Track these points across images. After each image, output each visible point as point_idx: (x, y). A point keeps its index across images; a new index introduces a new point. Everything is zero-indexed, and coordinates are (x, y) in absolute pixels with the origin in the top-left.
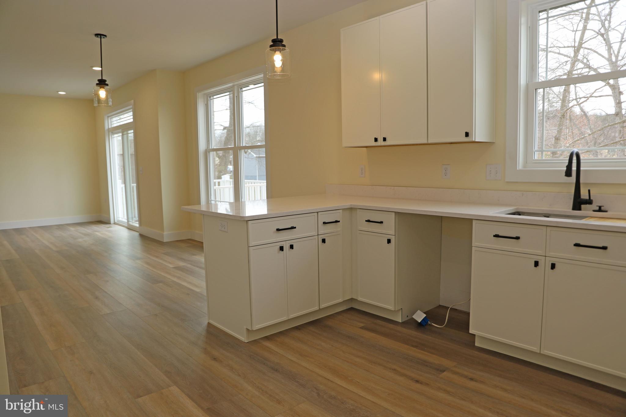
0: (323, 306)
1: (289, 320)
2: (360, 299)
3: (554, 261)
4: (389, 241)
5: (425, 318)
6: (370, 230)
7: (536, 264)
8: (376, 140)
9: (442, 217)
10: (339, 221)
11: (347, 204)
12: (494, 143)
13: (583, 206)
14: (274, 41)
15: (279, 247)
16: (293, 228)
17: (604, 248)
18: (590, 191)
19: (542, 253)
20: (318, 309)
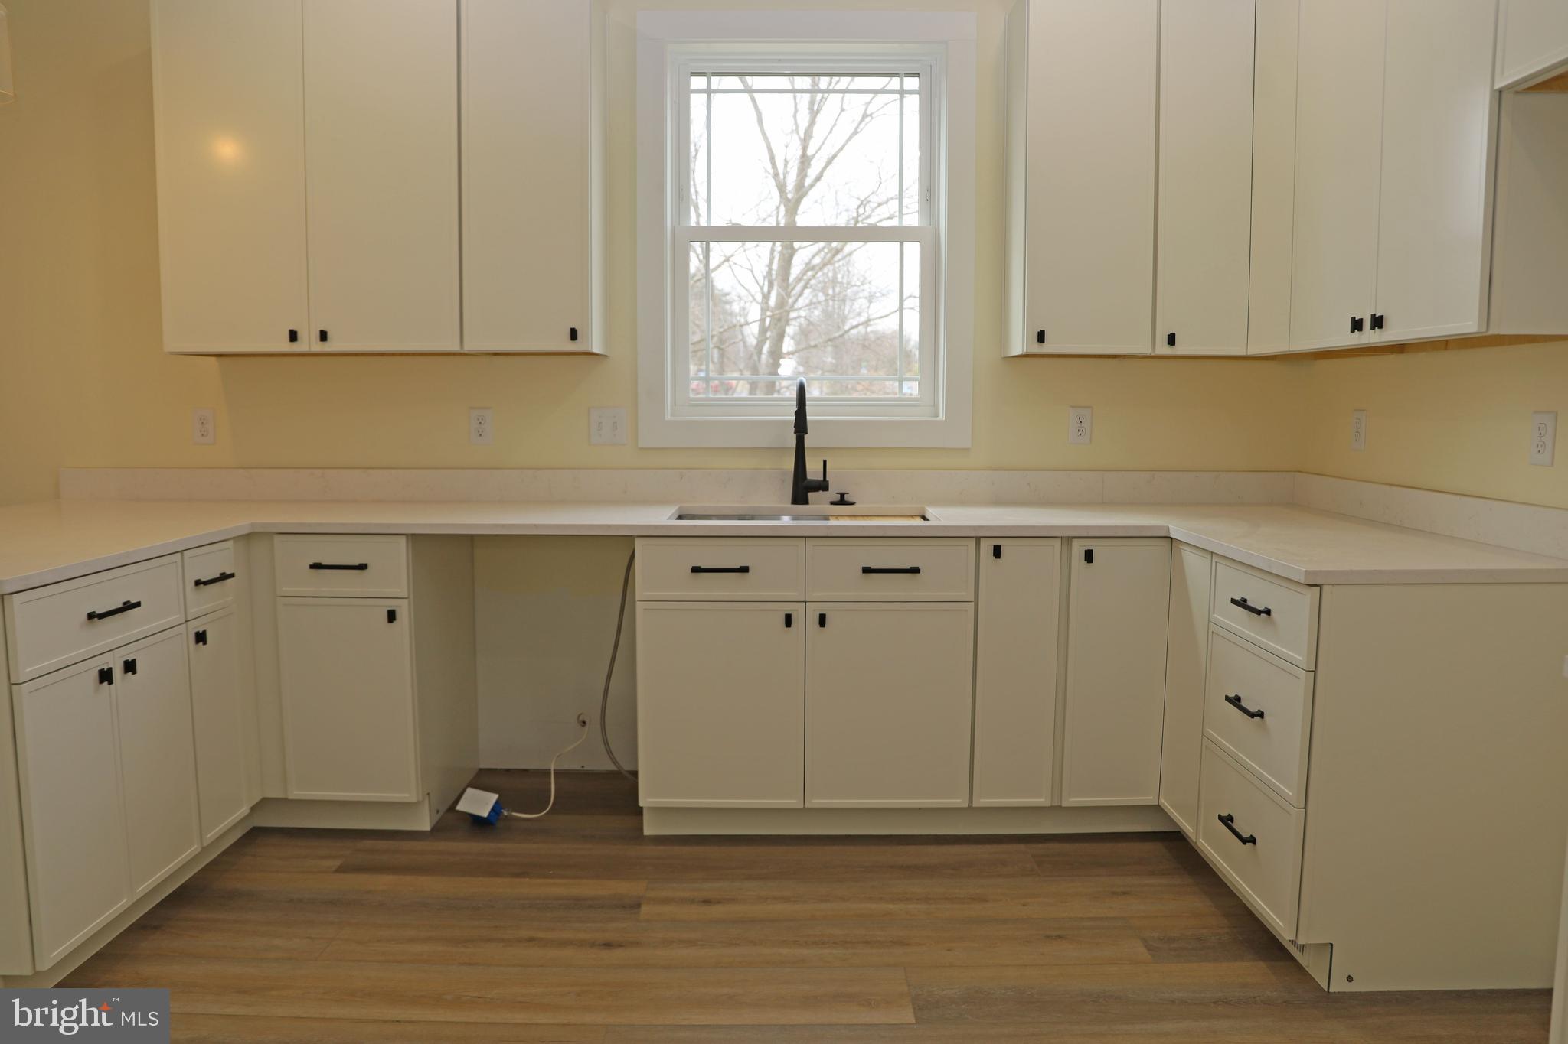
0: (208, 839)
2: (295, 794)
3: (823, 608)
4: (392, 616)
5: (497, 802)
6: (325, 590)
7: (788, 620)
8: (293, 336)
9: (472, 538)
10: (232, 576)
11: (242, 522)
12: (606, 356)
15: (95, 673)
16: (128, 606)
17: (915, 570)
18: (825, 462)
19: (795, 594)
20: (199, 850)
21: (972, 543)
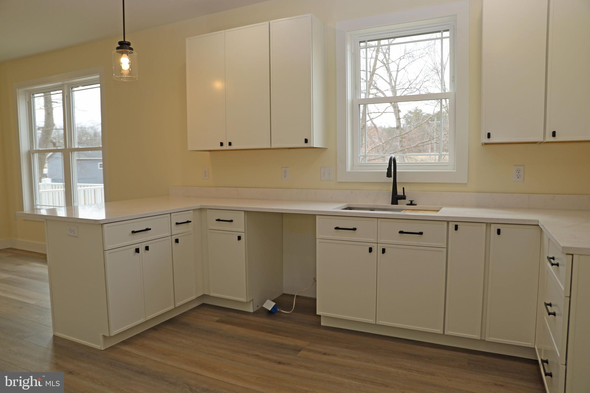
0: (178, 304)
1: (146, 321)
2: (212, 294)
3: (384, 246)
4: (239, 238)
5: (275, 306)
6: (221, 228)
7: (371, 250)
8: (222, 144)
9: (282, 214)
10: (190, 222)
11: (197, 205)
12: (326, 148)
13: (399, 201)
14: (120, 43)
15: (134, 249)
16: (148, 229)
17: (421, 233)
18: (403, 188)
19: (375, 241)
20: (174, 308)
21: (446, 223)
